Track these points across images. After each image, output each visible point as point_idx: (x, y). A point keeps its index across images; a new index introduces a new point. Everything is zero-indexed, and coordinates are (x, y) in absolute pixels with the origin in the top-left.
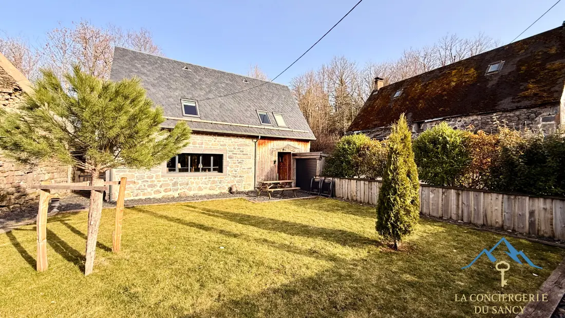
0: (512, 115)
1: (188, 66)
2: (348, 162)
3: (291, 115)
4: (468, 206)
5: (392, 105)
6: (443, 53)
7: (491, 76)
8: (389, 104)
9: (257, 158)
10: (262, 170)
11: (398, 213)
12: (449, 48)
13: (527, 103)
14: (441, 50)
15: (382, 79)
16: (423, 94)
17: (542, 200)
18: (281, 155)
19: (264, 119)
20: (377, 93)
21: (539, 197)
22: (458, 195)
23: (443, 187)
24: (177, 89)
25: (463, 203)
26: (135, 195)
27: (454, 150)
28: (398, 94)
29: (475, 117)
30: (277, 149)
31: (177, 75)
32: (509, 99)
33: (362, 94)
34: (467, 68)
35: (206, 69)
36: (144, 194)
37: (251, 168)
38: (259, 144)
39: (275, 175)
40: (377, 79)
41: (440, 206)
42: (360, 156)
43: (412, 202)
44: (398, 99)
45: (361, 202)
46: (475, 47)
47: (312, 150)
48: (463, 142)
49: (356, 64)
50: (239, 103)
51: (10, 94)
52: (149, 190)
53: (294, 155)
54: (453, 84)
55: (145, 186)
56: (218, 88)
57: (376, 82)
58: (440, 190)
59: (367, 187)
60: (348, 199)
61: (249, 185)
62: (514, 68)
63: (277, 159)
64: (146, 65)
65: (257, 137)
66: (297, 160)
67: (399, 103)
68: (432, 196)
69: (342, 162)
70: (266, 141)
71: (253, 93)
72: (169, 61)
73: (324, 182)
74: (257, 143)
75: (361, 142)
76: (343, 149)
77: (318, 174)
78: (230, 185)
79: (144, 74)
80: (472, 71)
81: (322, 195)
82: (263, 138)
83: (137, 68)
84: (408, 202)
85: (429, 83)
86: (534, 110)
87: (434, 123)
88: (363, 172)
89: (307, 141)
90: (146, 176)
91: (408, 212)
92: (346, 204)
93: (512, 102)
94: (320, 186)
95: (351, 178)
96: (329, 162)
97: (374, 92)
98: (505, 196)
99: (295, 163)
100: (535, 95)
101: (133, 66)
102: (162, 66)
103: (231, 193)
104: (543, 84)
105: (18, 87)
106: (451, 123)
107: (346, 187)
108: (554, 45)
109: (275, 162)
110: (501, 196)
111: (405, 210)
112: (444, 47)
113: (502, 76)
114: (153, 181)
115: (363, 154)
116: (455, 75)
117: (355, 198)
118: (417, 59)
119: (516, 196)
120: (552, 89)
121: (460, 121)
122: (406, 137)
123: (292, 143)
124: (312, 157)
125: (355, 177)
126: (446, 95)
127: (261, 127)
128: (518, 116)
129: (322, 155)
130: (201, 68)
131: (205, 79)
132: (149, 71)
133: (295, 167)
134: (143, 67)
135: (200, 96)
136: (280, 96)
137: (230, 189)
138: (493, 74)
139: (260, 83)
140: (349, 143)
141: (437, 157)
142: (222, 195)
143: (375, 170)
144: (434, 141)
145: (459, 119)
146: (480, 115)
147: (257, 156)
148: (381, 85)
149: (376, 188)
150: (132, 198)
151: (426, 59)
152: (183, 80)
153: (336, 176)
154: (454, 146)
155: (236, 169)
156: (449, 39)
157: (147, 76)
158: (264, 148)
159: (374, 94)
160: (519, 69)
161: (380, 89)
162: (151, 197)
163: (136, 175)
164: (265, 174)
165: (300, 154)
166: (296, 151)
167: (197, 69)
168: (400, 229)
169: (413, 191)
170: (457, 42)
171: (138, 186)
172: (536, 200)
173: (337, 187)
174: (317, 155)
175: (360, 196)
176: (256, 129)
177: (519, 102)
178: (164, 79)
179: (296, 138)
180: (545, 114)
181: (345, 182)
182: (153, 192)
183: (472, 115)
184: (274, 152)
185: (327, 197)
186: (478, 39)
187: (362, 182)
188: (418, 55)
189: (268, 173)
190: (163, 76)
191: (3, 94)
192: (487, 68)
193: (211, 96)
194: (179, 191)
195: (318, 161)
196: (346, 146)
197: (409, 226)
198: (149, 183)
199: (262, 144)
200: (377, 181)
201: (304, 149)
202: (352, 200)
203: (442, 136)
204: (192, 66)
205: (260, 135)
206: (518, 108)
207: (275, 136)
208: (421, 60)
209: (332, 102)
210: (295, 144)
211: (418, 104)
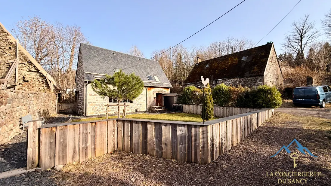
0: (249, 79)
1: (114, 52)
2: (188, 98)
3: (161, 76)
4: (230, 112)
5: (205, 71)
6: (227, 44)
7: (243, 62)
8: (203, 71)
9: (147, 96)
10: (149, 102)
11: (208, 112)
12: (230, 43)
13: (254, 74)
14: (227, 43)
15: (200, 58)
16: (218, 67)
17: (248, 109)
18: (157, 94)
19: (150, 78)
20: (198, 65)
21: (248, 108)
22: (227, 108)
23: (222, 106)
24: (111, 64)
25: (228, 111)
26: (96, 113)
27: (226, 93)
28: (207, 66)
29: (237, 79)
30: (156, 92)
31: (109, 57)
32: (248, 72)
33: (190, 63)
34: (235, 58)
35: (122, 54)
36: (100, 113)
37: (144, 101)
38: (148, 90)
39: (155, 104)
40: (198, 58)
41: (222, 113)
42: (193, 95)
43: (211, 109)
44: (207, 68)
45: (194, 114)
46: (241, 43)
47: (171, 92)
48: (228, 90)
49: (188, 48)
50: (138, 71)
51: (25, 64)
52: (102, 111)
53: (163, 94)
54: (229, 64)
55: (100, 109)
56: (128, 63)
57: (197, 59)
58: (222, 107)
59: (196, 107)
60: (188, 112)
61: (144, 108)
62: (251, 60)
63: (156, 96)
64: (95, 52)
65: (147, 87)
66: (164, 96)
67: (208, 70)
68: (219, 110)
69: (186, 98)
70: (151, 88)
71: (144, 65)
72: (105, 50)
73: (178, 106)
74: (147, 89)
75: (193, 89)
76: (186, 92)
77: (175, 103)
78: (136, 108)
79: (96, 57)
80: (236, 59)
81: (178, 112)
82: (150, 87)
83: (92, 54)
84: (210, 109)
85: (220, 62)
86: (256, 77)
87: (222, 81)
88: (194, 102)
89: (168, 88)
90: (100, 104)
91: (210, 112)
92: (188, 114)
93: (250, 74)
94: (176, 108)
95: (189, 104)
96: (180, 98)
97: (197, 64)
98: (240, 108)
99: (164, 99)
100: (256, 71)
101: (91, 53)
102: (102, 52)
103: (137, 112)
104: (259, 67)
105: (30, 61)
106: (228, 81)
107: (188, 108)
108: (263, 52)
109: (155, 98)
110: (238, 108)
111: (209, 111)
112: (228, 42)
113: (247, 62)
114: (103, 107)
115: (194, 94)
116: (230, 60)
117: (191, 112)
118: (216, 46)
119: (242, 108)
120: (262, 70)
121: (232, 80)
122: (210, 90)
123: (162, 89)
124: (172, 95)
125: (191, 104)
126: (226, 69)
127: (149, 82)
128: (251, 79)
129: (177, 94)
130: (119, 53)
131: (122, 59)
132: (98, 55)
133: (163, 100)
134: (95, 53)
135: (121, 67)
136: (155, 67)
137: (136, 111)
138: (244, 62)
139: (146, 60)
140: (188, 89)
141: (221, 96)
142: (133, 113)
143: (199, 101)
144: (219, 90)
145: (231, 79)
146: (239, 78)
147: (147, 95)
148: (200, 61)
149: (200, 108)
150: (95, 114)
151: (220, 46)
152: (112, 60)
153: (183, 103)
154: (226, 92)
155: (138, 101)
156: (230, 38)
157: (97, 58)
158: (150, 91)
159: (197, 65)
160: (252, 60)
161: (199, 63)
162: (103, 114)
163: (96, 104)
164: (150, 103)
165: (166, 94)
166: (164, 93)
167: (118, 54)
168: (208, 117)
169: (212, 106)
170: (233, 40)
171: (97, 109)
172: (247, 109)
173: (184, 108)
174: (174, 94)
175: (194, 111)
176: (147, 83)
177: (251, 74)
178: (105, 59)
179: (164, 87)
180: (259, 79)
181: (187, 106)
182: (103, 111)
183: (236, 78)
184: (154, 94)
185: (180, 112)
186: (242, 40)
187: (194, 106)
188: (216, 44)
189: (152, 103)
190: (104, 58)
191: (22, 64)
192: (242, 58)
193: (126, 67)
194: (114, 111)
195: (175, 97)
196: (187, 91)
197: (211, 116)
198: (102, 108)
199: (149, 90)
200: (200, 105)
201: (167, 92)
202: (190, 113)
203: (222, 88)
204: (115, 52)
205: (149, 86)
206: (251, 76)
207: (155, 86)
208: (218, 47)
209: (174, 66)
210: (164, 89)
211: (216, 72)
